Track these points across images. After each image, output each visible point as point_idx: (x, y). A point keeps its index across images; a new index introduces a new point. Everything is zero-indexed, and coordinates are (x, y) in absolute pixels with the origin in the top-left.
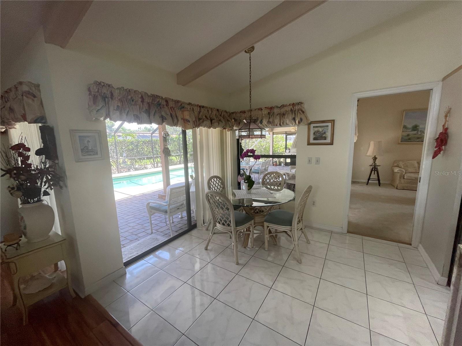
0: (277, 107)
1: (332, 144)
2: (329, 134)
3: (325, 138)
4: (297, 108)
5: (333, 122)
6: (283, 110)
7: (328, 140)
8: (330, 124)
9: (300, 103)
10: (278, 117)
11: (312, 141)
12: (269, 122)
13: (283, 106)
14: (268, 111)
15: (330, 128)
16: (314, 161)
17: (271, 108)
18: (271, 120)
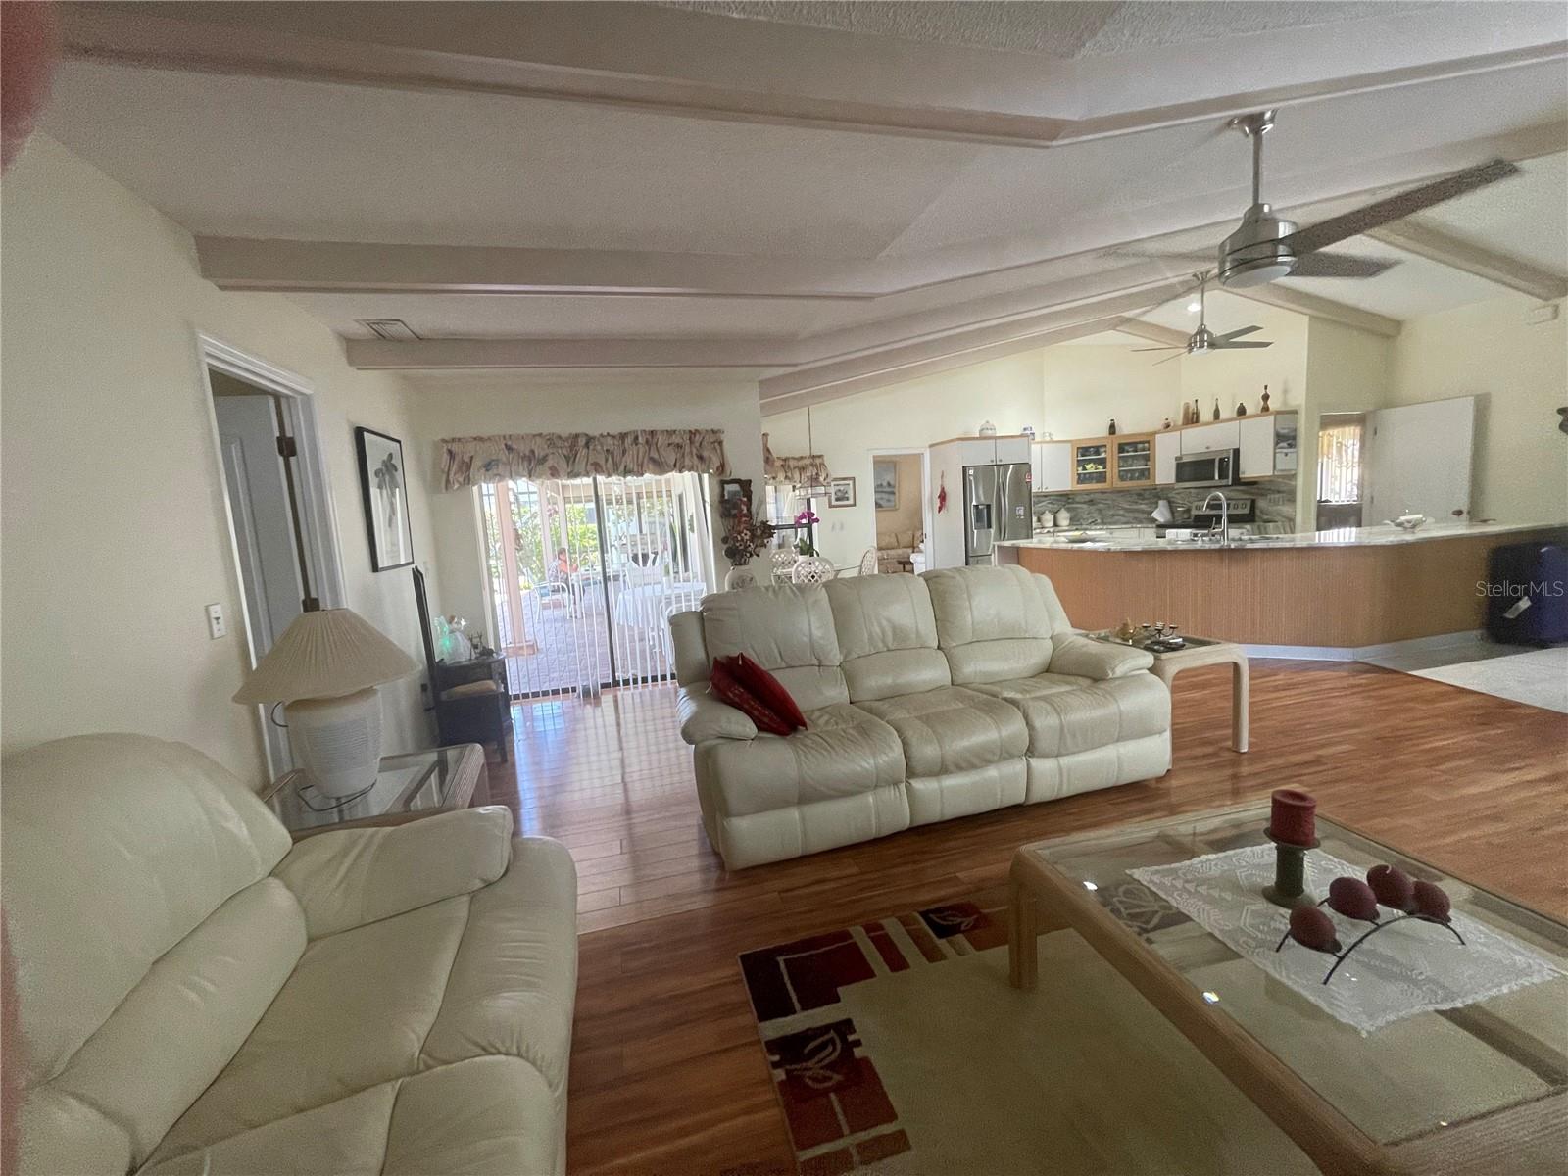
0: (794, 458)
1: (854, 505)
2: (850, 494)
3: (847, 499)
4: (818, 461)
5: (853, 479)
6: (801, 463)
7: (851, 502)
8: (851, 482)
9: (820, 456)
10: (797, 471)
11: (834, 503)
12: (786, 478)
13: (801, 458)
14: (782, 462)
15: (851, 486)
16: (838, 527)
17: (785, 460)
18: (789, 475)
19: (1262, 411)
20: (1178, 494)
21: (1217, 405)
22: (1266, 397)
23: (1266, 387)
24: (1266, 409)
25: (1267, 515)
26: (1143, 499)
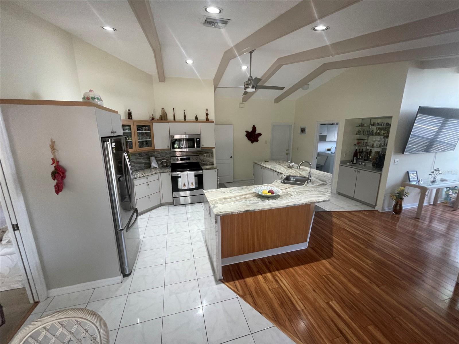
19: (206, 120)
20: (159, 153)
21: (185, 114)
22: (207, 114)
23: (207, 110)
24: (207, 119)
25: (204, 162)
26: (142, 156)
